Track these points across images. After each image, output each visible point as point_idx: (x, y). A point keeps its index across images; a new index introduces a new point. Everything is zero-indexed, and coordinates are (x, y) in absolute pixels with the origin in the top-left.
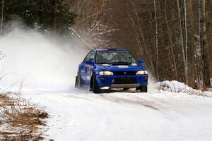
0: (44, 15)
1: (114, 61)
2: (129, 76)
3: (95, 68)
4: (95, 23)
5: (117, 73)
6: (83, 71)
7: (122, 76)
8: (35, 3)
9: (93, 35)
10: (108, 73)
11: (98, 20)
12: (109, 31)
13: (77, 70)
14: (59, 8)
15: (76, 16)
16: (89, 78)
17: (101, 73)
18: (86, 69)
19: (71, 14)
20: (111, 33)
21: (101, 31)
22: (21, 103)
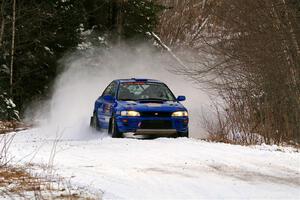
0: (97, 8)
1: (143, 97)
2: (161, 119)
3: (116, 105)
5: (145, 113)
6: (100, 110)
7: (152, 118)
10: (134, 114)
12: (228, 37)
13: (93, 108)
15: (163, 8)
16: (107, 120)
17: (124, 113)
18: (105, 107)
20: (232, 40)
21: (212, 38)
22: (55, 186)
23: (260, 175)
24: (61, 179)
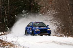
0: (27, 6)
4: (50, 9)
8: (22, 1)
9: (49, 15)
10: (38, 30)
11: (51, 8)
12: (56, 13)
14: (34, 3)
15: (41, 6)
18: (29, 29)
19: (39, 6)
20: (57, 13)
21: (53, 13)
23: (64, 43)
24: (19, 45)
